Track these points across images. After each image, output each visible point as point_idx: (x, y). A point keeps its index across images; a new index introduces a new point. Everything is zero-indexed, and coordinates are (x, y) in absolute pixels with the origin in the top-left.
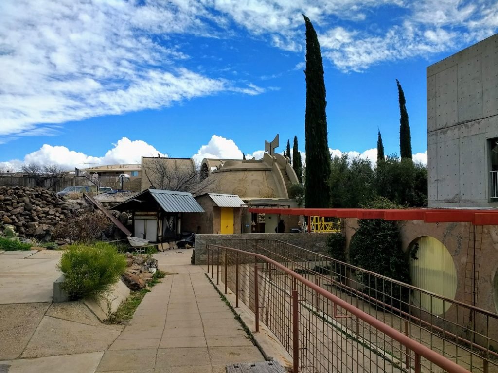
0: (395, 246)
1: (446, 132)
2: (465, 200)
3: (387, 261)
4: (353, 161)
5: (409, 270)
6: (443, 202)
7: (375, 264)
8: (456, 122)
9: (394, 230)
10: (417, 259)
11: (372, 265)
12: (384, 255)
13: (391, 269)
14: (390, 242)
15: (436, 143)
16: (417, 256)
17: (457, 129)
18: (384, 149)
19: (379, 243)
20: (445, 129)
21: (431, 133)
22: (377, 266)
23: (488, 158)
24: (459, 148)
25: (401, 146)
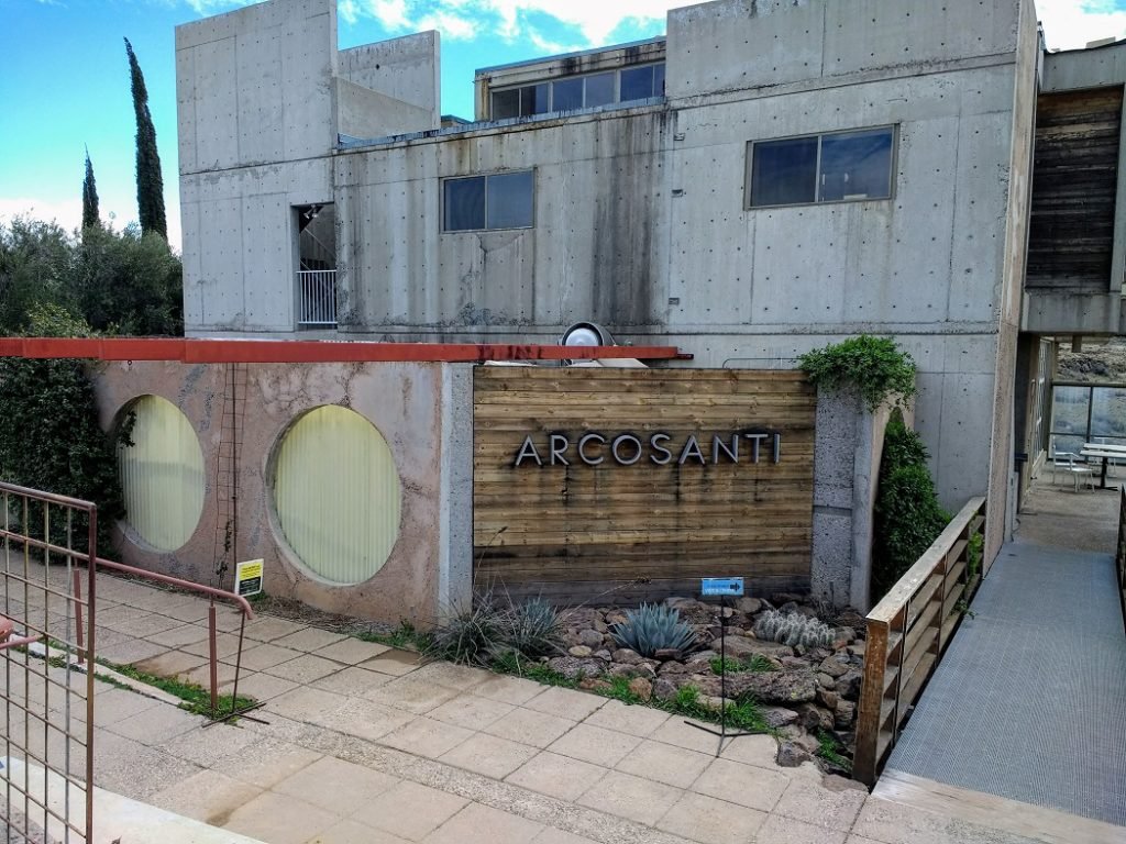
0: (84, 420)
1: (214, 181)
2: (254, 326)
3: (63, 452)
4: (14, 224)
5: (116, 469)
6: (214, 328)
7: (38, 464)
8: (236, 161)
9: (80, 384)
10: (133, 444)
11: (30, 467)
12: (57, 441)
13: (72, 470)
14: (70, 412)
15: (198, 202)
16: (134, 437)
17: (237, 177)
18: (100, 201)
19: (45, 415)
20: (214, 174)
21: (189, 177)
22: (41, 468)
23: (293, 243)
24: (242, 217)
25: (139, 198)
